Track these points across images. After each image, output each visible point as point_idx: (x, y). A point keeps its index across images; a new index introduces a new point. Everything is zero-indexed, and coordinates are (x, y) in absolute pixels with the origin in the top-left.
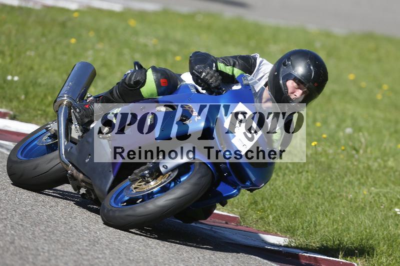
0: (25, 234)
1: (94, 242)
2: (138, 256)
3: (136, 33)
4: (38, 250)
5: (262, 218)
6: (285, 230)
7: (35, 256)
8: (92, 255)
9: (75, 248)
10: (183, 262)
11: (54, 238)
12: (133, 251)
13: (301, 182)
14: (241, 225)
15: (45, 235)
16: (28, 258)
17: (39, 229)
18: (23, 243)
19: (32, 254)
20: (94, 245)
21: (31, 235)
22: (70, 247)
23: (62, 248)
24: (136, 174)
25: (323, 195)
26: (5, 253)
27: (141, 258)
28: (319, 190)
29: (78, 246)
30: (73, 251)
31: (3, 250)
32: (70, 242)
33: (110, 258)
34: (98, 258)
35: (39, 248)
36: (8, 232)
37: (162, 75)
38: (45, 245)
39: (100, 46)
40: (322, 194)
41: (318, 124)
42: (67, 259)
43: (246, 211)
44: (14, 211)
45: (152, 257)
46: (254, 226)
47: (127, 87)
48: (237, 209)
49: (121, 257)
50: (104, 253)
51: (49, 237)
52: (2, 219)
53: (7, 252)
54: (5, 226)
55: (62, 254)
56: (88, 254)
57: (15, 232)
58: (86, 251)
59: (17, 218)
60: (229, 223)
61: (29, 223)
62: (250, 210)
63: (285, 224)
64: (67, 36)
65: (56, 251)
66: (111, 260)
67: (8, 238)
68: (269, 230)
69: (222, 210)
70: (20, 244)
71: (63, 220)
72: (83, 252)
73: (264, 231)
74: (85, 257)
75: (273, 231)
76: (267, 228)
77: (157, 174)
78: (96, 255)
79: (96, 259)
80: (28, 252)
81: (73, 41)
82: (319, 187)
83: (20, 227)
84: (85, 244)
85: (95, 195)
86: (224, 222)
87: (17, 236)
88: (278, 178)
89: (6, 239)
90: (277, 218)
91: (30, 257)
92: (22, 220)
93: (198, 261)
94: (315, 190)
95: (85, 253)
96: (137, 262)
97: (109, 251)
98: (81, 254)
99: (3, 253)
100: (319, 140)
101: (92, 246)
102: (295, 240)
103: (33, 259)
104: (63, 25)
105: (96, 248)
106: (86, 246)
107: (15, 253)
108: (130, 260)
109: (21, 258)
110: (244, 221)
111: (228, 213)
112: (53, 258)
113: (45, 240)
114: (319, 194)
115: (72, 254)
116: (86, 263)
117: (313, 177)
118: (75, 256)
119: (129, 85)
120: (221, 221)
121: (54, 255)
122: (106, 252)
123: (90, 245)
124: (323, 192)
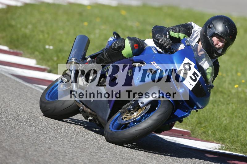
0: (57, 143)
1: (101, 148)
2: (128, 156)
3: (125, 19)
4: (66, 152)
5: (204, 132)
6: (219, 140)
7: (64, 156)
8: (99, 156)
9: (88, 151)
10: (156, 160)
11: (75, 145)
12: (124, 153)
13: (228, 110)
14: (191, 137)
15: (70, 144)
16: (59, 158)
17: (67, 140)
18: (57, 148)
19: (62, 155)
20: (101, 150)
21: (61, 143)
22: (86, 150)
23: (80, 151)
24: (124, 109)
25: (243, 118)
26: (45, 155)
27: (130, 157)
28: (240, 115)
29: (90, 150)
30: (88, 153)
31: (44, 153)
32: (85, 147)
33: (110, 157)
34: (103, 157)
35: (66, 151)
36: (47, 142)
37: (135, 42)
38: (70, 149)
39: (103, 27)
40: (241, 117)
41: (239, 74)
42: (84, 158)
43: (194, 128)
44: (51, 129)
45: (136, 156)
46: (200, 137)
47: (113, 51)
48: (189, 126)
49: (117, 156)
50: (107, 154)
51: (72, 144)
52: (43, 134)
53: (47, 154)
54: (45, 138)
55: (81, 155)
56: (97, 155)
57: (52, 142)
58: (95, 153)
59: (52, 133)
60: (184, 135)
61: (60, 136)
62: (197, 127)
63: (219, 136)
64: (83, 21)
65: (77, 153)
66: (111, 158)
67: (47, 146)
68: (209, 139)
69: (180, 127)
70: (54, 149)
71: (81, 134)
72: (93, 154)
73: (206, 140)
74: (95, 157)
75: (212, 140)
76: (208, 138)
77: (138, 108)
78: (102, 156)
79: (102, 158)
80: (60, 154)
81: (86, 24)
82: (240, 113)
83: (54, 138)
84: (95, 149)
85: (99, 121)
86: (181, 135)
87: (53, 144)
88: (214, 108)
89: (46, 146)
90: (214, 132)
91: (61, 157)
92: (55, 134)
93: (165, 159)
94: (237, 115)
95: (95, 154)
96: (127, 160)
97: (109, 153)
98: (92, 155)
99: (44, 155)
100: (240, 84)
101: (99, 150)
102: (225, 145)
103: (62, 158)
104: (80, 14)
105: (102, 151)
106: (96, 150)
107: (52, 154)
108: (122, 158)
109: (55, 158)
110: (193, 134)
111: (184, 129)
112: (75, 158)
113: (70, 146)
114: (240, 117)
115: (86, 155)
116: (95, 160)
117: (236, 106)
118: (89, 156)
119: (114, 49)
120: (179, 134)
121: (75, 156)
122: (108, 153)
123: (98, 149)
124: (242, 116)
